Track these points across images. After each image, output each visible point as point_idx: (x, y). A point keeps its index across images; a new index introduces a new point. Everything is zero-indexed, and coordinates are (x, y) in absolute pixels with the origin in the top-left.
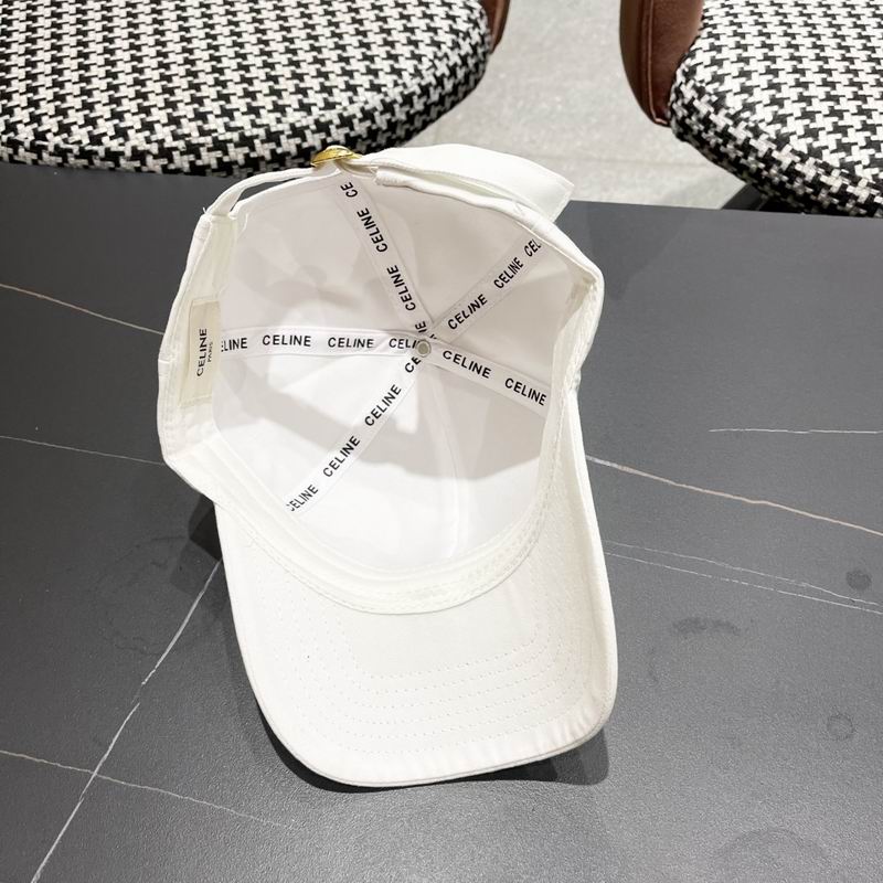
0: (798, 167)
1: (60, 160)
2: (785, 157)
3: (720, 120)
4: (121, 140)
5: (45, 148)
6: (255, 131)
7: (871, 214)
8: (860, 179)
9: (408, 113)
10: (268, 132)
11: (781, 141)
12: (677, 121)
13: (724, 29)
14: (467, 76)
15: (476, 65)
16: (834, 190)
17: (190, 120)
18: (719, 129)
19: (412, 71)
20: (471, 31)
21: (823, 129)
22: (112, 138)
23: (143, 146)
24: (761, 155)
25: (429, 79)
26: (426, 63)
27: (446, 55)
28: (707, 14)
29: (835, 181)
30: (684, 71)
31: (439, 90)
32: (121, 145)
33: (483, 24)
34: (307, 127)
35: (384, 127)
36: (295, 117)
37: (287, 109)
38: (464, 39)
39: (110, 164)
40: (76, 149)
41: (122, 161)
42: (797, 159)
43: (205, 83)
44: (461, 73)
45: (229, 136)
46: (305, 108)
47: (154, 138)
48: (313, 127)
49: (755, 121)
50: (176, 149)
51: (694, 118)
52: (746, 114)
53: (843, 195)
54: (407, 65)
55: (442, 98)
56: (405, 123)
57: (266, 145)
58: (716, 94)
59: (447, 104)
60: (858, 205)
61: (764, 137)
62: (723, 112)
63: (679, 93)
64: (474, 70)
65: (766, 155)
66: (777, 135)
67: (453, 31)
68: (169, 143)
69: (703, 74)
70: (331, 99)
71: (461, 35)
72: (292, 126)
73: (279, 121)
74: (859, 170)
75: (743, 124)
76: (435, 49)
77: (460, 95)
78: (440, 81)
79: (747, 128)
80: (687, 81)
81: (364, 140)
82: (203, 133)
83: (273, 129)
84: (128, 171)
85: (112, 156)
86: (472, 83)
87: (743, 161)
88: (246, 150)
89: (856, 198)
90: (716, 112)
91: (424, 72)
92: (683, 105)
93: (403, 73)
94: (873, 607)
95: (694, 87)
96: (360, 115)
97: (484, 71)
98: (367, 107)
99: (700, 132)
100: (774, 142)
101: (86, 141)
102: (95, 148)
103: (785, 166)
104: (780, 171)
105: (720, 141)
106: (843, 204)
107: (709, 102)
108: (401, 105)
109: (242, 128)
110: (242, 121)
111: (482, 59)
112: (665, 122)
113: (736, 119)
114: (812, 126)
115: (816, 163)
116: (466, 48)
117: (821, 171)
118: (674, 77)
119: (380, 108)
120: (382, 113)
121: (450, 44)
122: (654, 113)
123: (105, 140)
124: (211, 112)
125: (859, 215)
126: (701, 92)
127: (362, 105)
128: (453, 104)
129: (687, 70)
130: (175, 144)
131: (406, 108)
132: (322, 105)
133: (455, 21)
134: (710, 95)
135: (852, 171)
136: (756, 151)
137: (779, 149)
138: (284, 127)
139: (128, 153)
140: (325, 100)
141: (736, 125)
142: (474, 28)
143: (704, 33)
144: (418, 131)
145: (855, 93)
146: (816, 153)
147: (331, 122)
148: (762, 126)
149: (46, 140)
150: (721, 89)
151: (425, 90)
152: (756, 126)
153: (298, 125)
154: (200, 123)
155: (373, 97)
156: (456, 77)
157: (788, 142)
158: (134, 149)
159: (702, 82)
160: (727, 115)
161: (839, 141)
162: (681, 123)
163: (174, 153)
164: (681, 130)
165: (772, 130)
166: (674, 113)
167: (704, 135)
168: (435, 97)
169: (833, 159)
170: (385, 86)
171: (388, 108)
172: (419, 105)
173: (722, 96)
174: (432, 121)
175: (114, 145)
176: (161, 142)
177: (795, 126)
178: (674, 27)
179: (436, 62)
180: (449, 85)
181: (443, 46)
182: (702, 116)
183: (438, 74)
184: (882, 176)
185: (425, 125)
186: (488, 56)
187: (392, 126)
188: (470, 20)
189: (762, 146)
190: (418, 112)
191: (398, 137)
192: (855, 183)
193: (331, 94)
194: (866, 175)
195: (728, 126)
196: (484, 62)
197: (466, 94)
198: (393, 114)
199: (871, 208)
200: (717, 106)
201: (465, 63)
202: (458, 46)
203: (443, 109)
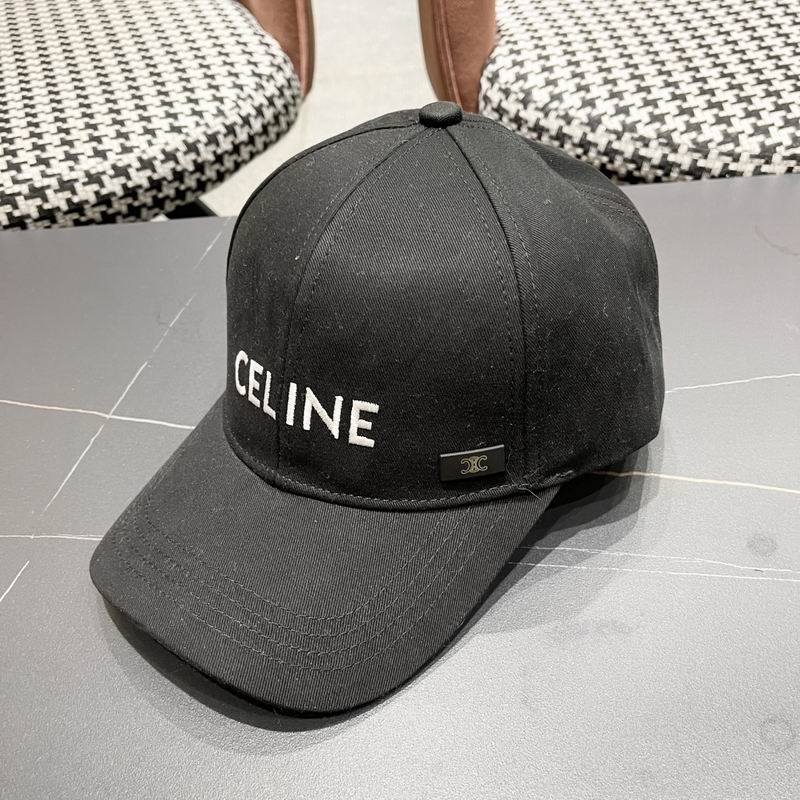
0: (616, 145)
2: (600, 138)
3: (531, 115)
6: (46, 182)
7: (698, 178)
8: (679, 145)
9: (215, 153)
10: (61, 181)
11: (593, 123)
13: (521, 36)
14: (276, 117)
15: (286, 106)
16: (656, 161)
18: (531, 125)
19: (215, 112)
20: (275, 74)
21: (633, 105)
24: (576, 140)
25: (233, 118)
26: (229, 104)
27: (250, 96)
29: (655, 153)
30: (487, 78)
31: (246, 129)
33: (288, 69)
34: (104, 173)
35: (191, 168)
36: (89, 164)
37: (80, 157)
38: (268, 81)
42: (613, 137)
44: (269, 113)
45: (16, 188)
46: (101, 154)
48: (112, 172)
49: (565, 110)
51: (505, 119)
52: (555, 104)
53: (666, 167)
54: (208, 107)
55: (251, 140)
56: (214, 163)
57: (60, 195)
58: (522, 91)
59: (259, 146)
60: (683, 172)
61: (575, 123)
62: (531, 106)
63: (487, 99)
64: (283, 111)
65: (581, 140)
66: (589, 118)
67: (255, 74)
69: (507, 77)
70: (128, 144)
71: (265, 78)
72: (88, 174)
73: (72, 169)
74: (676, 138)
75: (553, 115)
76: (238, 91)
77: (273, 136)
78: (246, 121)
79: (558, 117)
80: (492, 85)
81: (170, 182)
83: (66, 178)
86: (284, 125)
88: (38, 201)
89: (679, 165)
90: (525, 108)
91: (227, 113)
92: (493, 109)
93: (205, 114)
95: (500, 89)
96: (161, 157)
97: (296, 115)
98: (168, 149)
100: (587, 124)
103: (602, 147)
104: (599, 153)
105: (535, 135)
106: (667, 174)
107: (517, 100)
108: (206, 145)
109: (31, 180)
110: (31, 173)
111: (291, 101)
113: (545, 111)
114: (622, 104)
115: (632, 138)
116: (271, 89)
117: (639, 144)
118: (479, 86)
119: (183, 148)
120: (186, 153)
121: (254, 86)
125: (684, 180)
126: (507, 92)
127: (162, 147)
128: (266, 146)
129: (490, 76)
131: (212, 148)
132: (119, 150)
133: (257, 66)
135: (669, 138)
136: (570, 137)
137: (593, 130)
138: (79, 174)
140: (122, 145)
141: (546, 115)
142: (278, 71)
143: (502, 42)
144: (231, 172)
145: (659, 70)
146: (632, 128)
147: (129, 166)
148: (572, 113)
150: (527, 86)
151: (231, 130)
152: (567, 114)
153: (93, 172)
155: (174, 138)
156: (263, 116)
157: (601, 123)
159: (506, 83)
160: (537, 109)
161: (651, 114)
165: (582, 115)
168: (243, 136)
169: (648, 131)
170: (186, 127)
171: (192, 148)
172: (226, 145)
173: (528, 93)
174: (245, 162)
177: (605, 107)
178: (470, 34)
179: (240, 103)
180: (257, 125)
181: (245, 88)
182: (512, 115)
183: (244, 114)
184: (701, 139)
185: (237, 166)
186: (298, 101)
187: (200, 167)
188: (272, 65)
189: (575, 131)
190: (226, 152)
191: (209, 180)
192: (675, 150)
193: (127, 138)
194: (684, 141)
195: (538, 120)
196: (294, 105)
197: (279, 136)
198: (198, 154)
199: (696, 173)
200: (525, 102)
201: (271, 103)
202: (262, 87)
203: (254, 150)
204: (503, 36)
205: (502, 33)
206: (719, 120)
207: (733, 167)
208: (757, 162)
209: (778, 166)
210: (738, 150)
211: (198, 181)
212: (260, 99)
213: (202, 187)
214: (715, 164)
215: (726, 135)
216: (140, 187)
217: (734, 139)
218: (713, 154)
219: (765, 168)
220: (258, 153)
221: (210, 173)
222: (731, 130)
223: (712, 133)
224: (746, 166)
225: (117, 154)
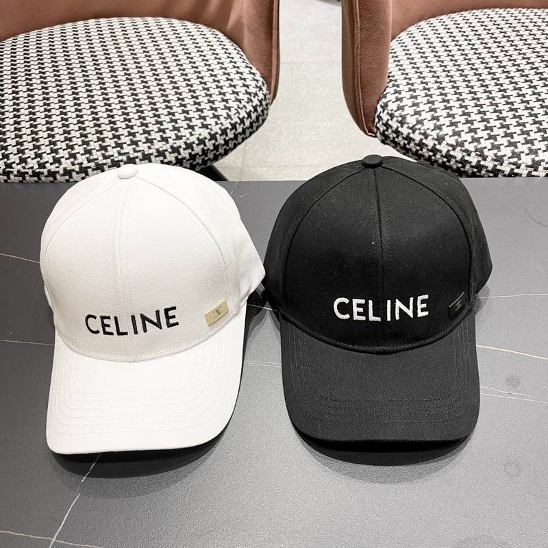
0: (452, 153)
1: (21, 179)
2: (444, 148)
3: (405, 131)
4: (57, 165)
5: (12, 172)
6: (136, 154)
7: (496, 176)
8: (487, 157)
9: (225, 139)
10: (144, 155)
11: (440, 139)
12: (380, 133)
13: (401, 81)
14: (257, 118)
15: (262, 111)
16: (474, 164)
17: (97, 151)
18: (404, 136)
19: (226, 116)
20: (258, 92)
21: (463, 131)
22: (51, 164)
23: (70, 167)
24: (430, 148)
25: (236, 119)
26: (233, 111)
27: (245, 106)
28: (391, 75)
29: (473, 159)
30: (381, 105)
31: (242, 126)
32: (57, 167)
33: (264, 88)
34: (167, 150)
35: (212, 148)
36: (159, 145)
37: (154, 141)
38: (254, 97)
39: (51, 179)
40: (30, 172)
41: (58, 177)
42: (451, 148)
43: (105, 130)
44: (254, 116)
45: (120, 158)
46: (165, 140)
47: (76, 162)
48: (170, 150)
49: (424, 130)
50: (90, 167)
51: (390, 131)
52: (419, 126)
53: (479, 167)
54: (222, 113)
55: (244, 131)
56: (224, 145)
58: (401, 116)
59: (248, 134)
60: (488, 171)
61: (430, 138)
62: (406, 126)
63: (379, 117)
64: (261, 114)
65: (433, 148)
66: (438, 136)
67: (247, 93)
68: (86, 164)
69: (392, 106)
70: (179, 134)
71: (252, 95)
72: (158, 150)
73: (149, 148)
74: (486, 152)
75: (418, 132)
76: (238, 103)
77: (255, 128)
78: (242, 121)
79: (420, 133)
80: (383, 111)
81: (200, 156)
82: (105, 157)
83: (146, 153)
84: (61, 182)
85: (52, 174)
86: (261, 121)
87: (420, 152)
89: (486, 167)
90: (402, 126)
91: (232, 116)
92: (383, 124)
93: (221, 117)
94: (523, 397)
95: (388, 113)
96: (197, 142)
97: (267, 115)
98: (201, 137)
99: (394, 138)
100: (436, 140)
101: (36, 166)
102: (42, 170)
103: (444, 153)
104: (442, 156)
105: (406, 142)
106: (479, 171)
107: (397, 121)
108: (221, 135)
109: (128, 153)
110: (128, 149)
112: (374, 135)
113: (413, 129)
114: (457, 130)
115: (461, 150)
116: (256, 102)
117: (465, 154)
118: (376, 110)
119: (209, 137)
120: (210, 140)
121: (247, 100)
122: (367, 131)
123: (48, 165)
124: (110, 146)
125: (489, 177)
126: (392, 116)
127: (198, 136)
128: (251, 134)
129: (383, 105)
130: (89, 165)
131: (224, 137)
132: (174, 137)
133: (248, 88)
134: (397, 117)
135: (482, 152)
136: (427, 146)
137: (440, 144)
138: (153, 151)
139: (62, 172)
140: (176, 134)
141: (414, 132)
143: (391, 85)
144: (231, 150)
145: (479, 110)
146: (461, 144)
147: (180, 147)
148: (429, 132)
149: (12, 168)
150: (403, 113)
151: (234, 126)
152: (425, 132)
153: (161, 149)
154: (103, 152)
155: (204, 131)
156: (251, 118)
157: (444, 140)
158: (65, 169)
159: (392, 110)
160: (408, 127)
161: (472, 137)
162: (383, 134)
163: (89, 170)
164: (383, 138)
165: (434, 134)
166: (378, 129)
167: (396, 140)
168: (240, 130)
169: (471, 147)
170: (210, 125)
171: (213, 137)
172: (231, 135)
173: (404, 117)
174: (239, 144)
175: (53, 168)
176: (81, 164)
177: (447, 130)
178: (373, 82)
179: (239, 110)
180: (247, 123)
181: (242, 101)
182: (394, 129)
183: (241, 117)
184: (499, 154)
185: (235, 146)
186: (269, 106)
187: (216, 147)
188: (257, 87)
189: (430, 143)
190: (231, 139)
191: (220, 154)
192: (485, 159)
193: (179, 131)
194: (490, 154)
195: (409, 134)
196: (267, 109)
197: (258, 128)
198: (216, 141)
199: (495, 172)
200: (402, 123)
201: (256, 110)
202: (251, 101)
203: (245, 137)
204: (391, 81)
205: (391, 78)
206: (510, 144)
207: (516, 171)
208: (530, 169)
209: (541, 172)
210: (519, 162)
211: (215, 155)
212: (250, 108)
213: (216, 158)
214: (506, 168)
215: (513, 153)
216: (185, 158)
217: (518, 156)
218: (506, 163)
219: (534, 173)
220: (246, 138)
221: (221, 151)
222: (516, 150)
223: (506, 151)
224: (524, 171)
225: (174, 140)
